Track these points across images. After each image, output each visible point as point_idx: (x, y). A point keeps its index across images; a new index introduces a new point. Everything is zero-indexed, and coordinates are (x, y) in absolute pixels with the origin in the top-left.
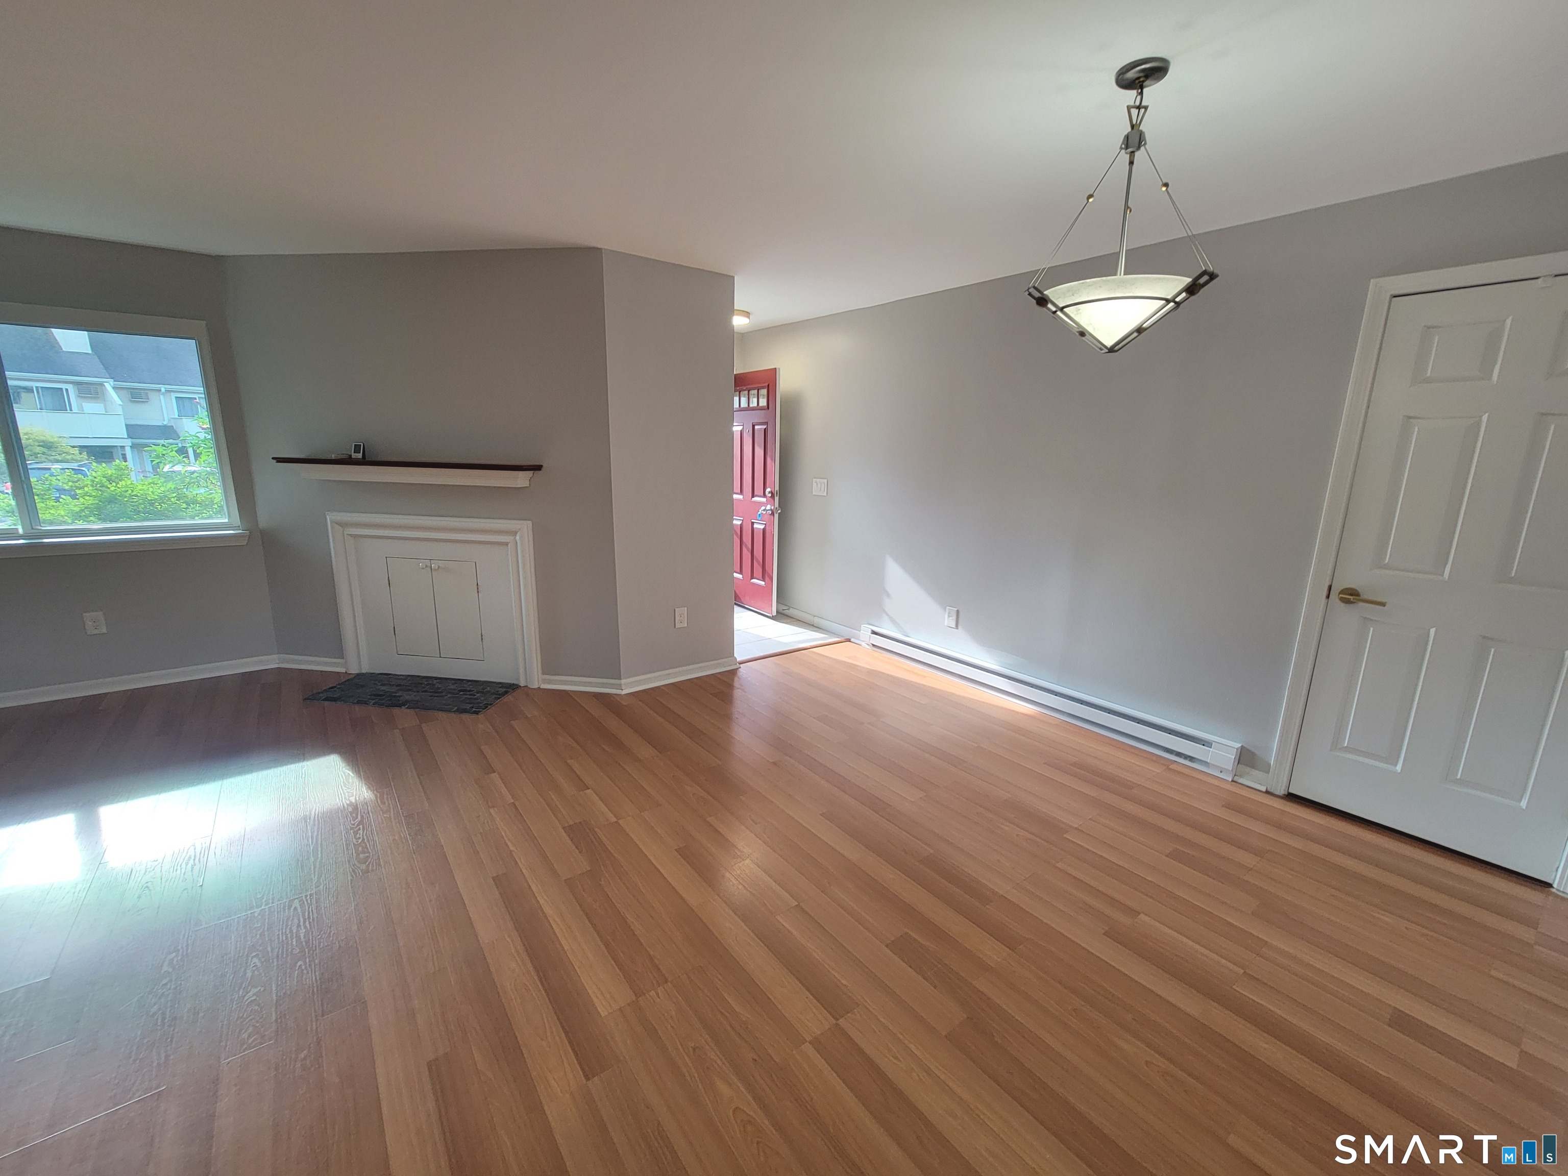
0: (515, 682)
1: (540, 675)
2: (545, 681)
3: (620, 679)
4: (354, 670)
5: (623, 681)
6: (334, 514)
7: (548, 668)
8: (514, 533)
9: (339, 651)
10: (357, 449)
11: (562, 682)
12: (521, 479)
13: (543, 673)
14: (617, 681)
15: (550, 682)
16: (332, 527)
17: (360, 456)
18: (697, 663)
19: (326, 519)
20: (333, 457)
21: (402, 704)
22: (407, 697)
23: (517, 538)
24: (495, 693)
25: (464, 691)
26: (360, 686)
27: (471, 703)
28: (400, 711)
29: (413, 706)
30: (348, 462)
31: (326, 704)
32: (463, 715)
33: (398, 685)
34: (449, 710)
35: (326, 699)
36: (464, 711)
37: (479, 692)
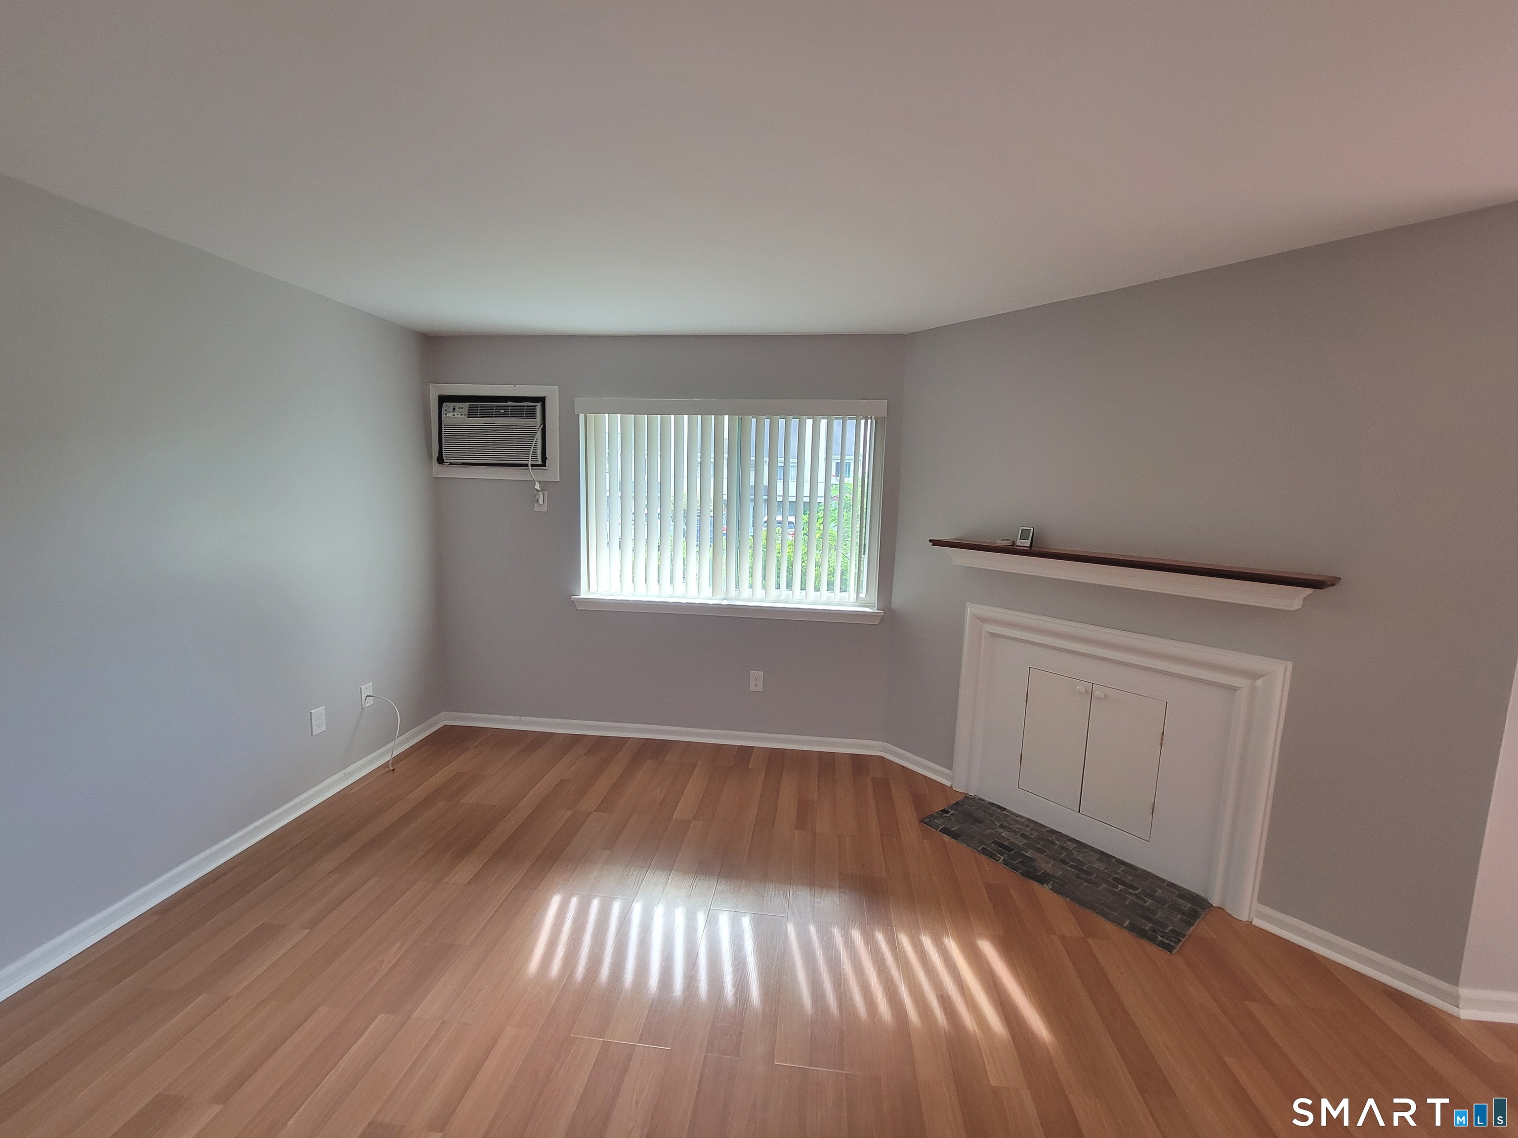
0: (1204, 898)
1: (1255, 902)
2: (1261, 916)
3: (1456, 984)
4: (960, 788)
5: (1463, 992)
6: (977, 606)
8: (1254, 676)
9: (947, 760)
10: (1025, 535)
12: (1291, 599)
14: (1451, 988)
15: (1272, 921)
16: (972, 622)
17: (1028, 545)
19: (966, 611)
20: (1000, 543)
21: (1042, 879)
22: (1045, 865)
23: (1259, 682)
24: (1177, 908)
25: (1123, 883)
26: (977, 821)
27: (1148, 919)
28: (1044, 892)
29: (1061, 889)
30: (1011, 550)
31: (946, 838)
32: (1144, 943)
33: (1022, 835)
34: (1118, 922)
35: (946, 831)
36: (1141, 933)
37: (1148, 895)
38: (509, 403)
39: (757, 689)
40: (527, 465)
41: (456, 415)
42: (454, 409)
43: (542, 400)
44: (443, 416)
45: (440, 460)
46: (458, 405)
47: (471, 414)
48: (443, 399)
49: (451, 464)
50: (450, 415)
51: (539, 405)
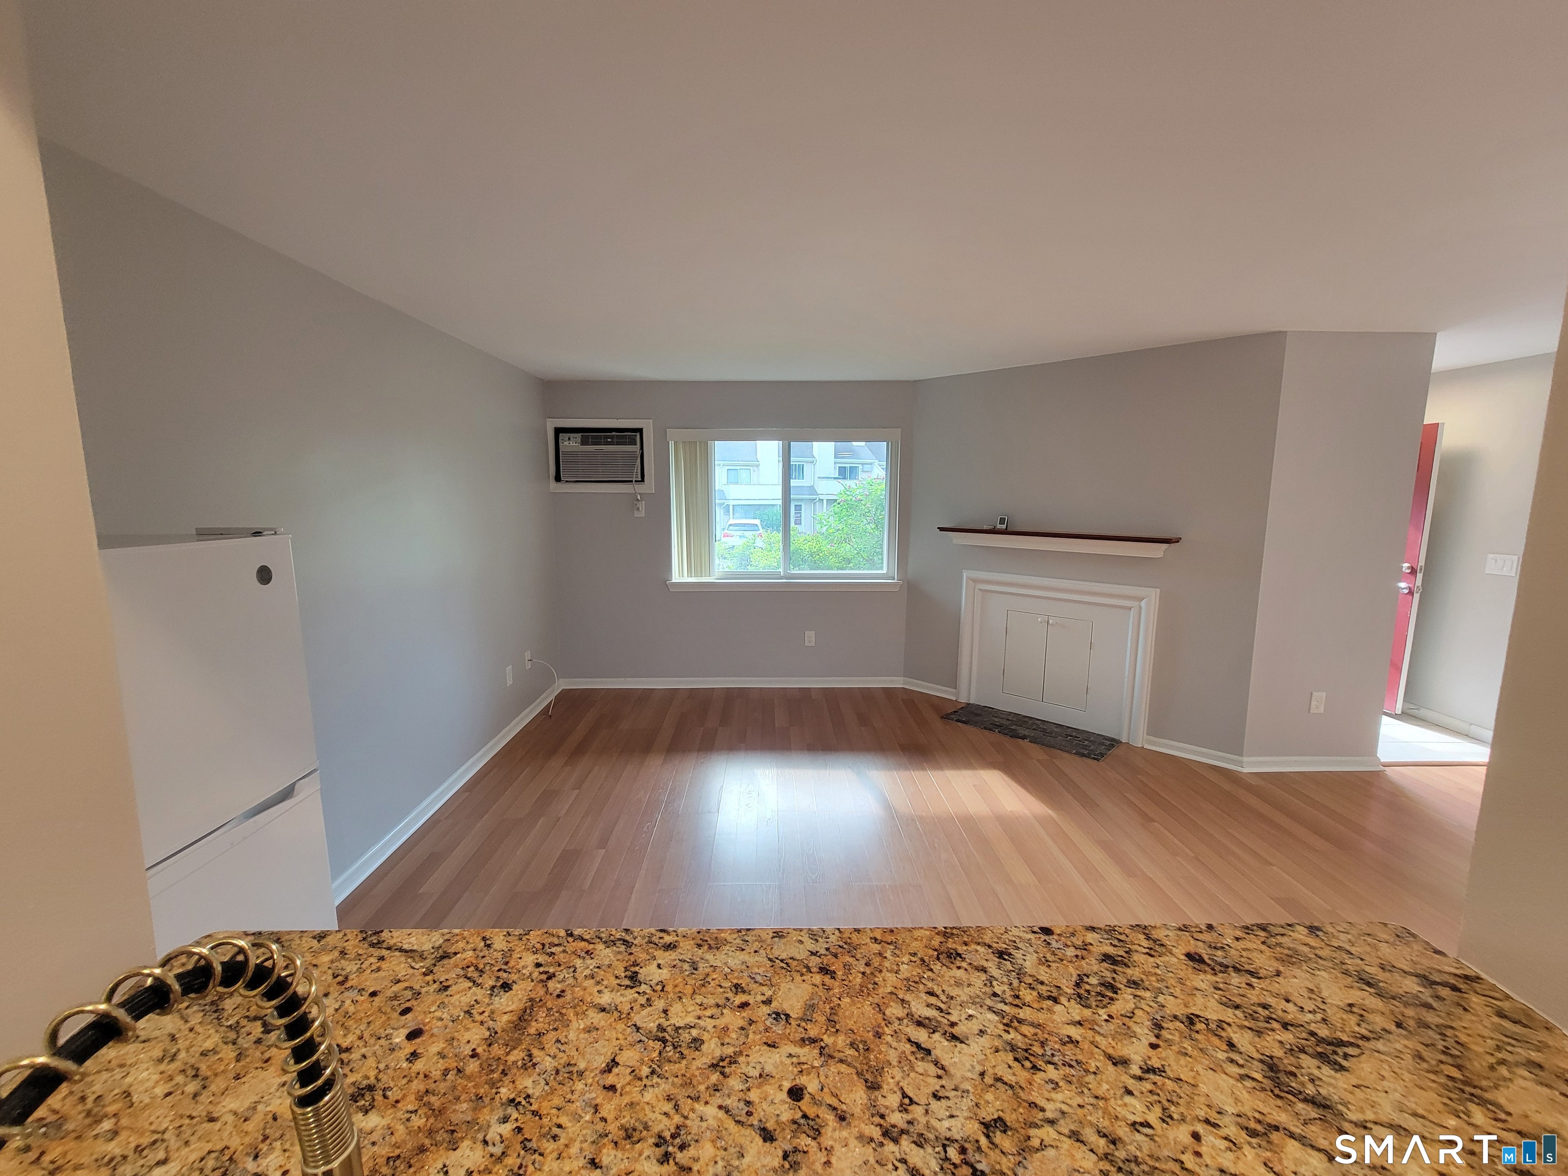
0: (1116, 737)
1: (1145, 735)
2: (1149, 742)
3: (1242, 756)
4: (963, 700)
5: (1245, 759)
6: (970, 571)
7: (1155, 730)
8: (1141, 599)
9: (953, 683)
10: (1002, 521)
11: (1172, 747)
12: (1157, 551)
13: (1148, 734)
14: (1239, 758)
15: (1155, 744)
16: (967, 583)
17: (1004, 527)
18: (1329, 756)
19: (962, 576)
20: (985, 527)
21: (1024, 738)
22: (1022, 731)
23: (1143, 603)
24: (1103, 744)
25: (1071, 736)
26: (977, 715)
27: (1086, 749)
28: (1025, 743)
29: (1034, 741)
30: (994, 531)
31: (960, 724)
32: (1084, 758)
33: (1007, 720)
34: (1069, 752)
35: (958, 721)
36: (1083, 755)
37: (1086, 740)
38: (614, 433)
39: (810, 645)
40: (632, 481)
41: (570, 444)
42: (569, 439)
43: (640, 431)
44: (561, 444)
45: (558, 479)
46: (572, 435)
47: (584, 442)
48: (558, 431)
49: (567, 481)
50: (566, 443)
51: (638, 435)
